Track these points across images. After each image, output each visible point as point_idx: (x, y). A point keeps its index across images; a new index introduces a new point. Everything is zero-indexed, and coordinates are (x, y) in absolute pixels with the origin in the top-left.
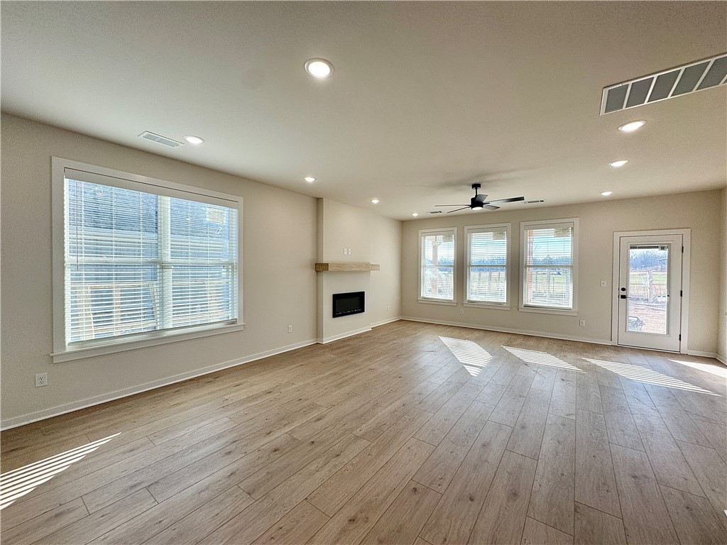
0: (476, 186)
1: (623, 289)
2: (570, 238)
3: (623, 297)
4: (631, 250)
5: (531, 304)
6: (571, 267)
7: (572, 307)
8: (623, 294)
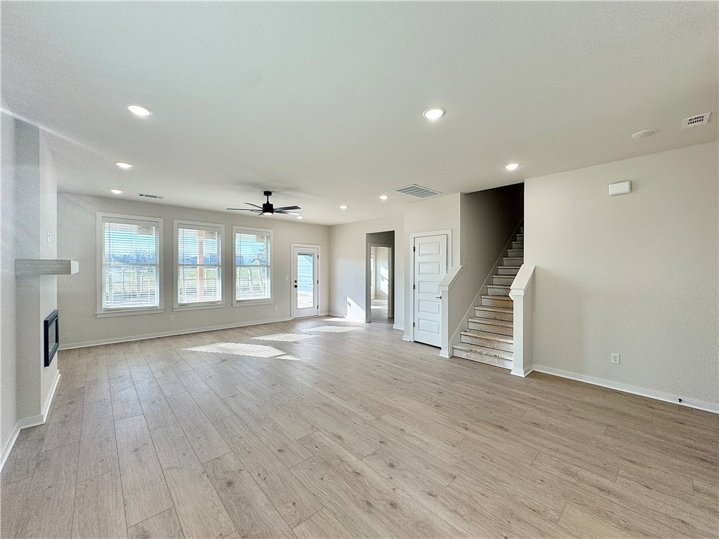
0: (268, 193)
1: (296, 281)
3: (296, 286)
4: (299, 256)
6: (268, 266)
7: (269, 297)
8: (295, 284)
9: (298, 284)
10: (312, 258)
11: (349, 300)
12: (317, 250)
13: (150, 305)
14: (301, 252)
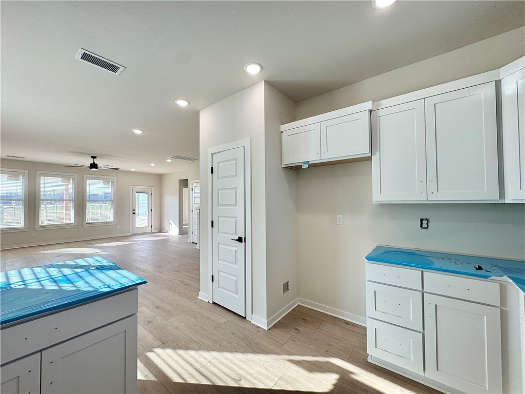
0: (94, 157)
1: (134, 210)
2: (110, 186)
3: (134, 213)
4: (136, 194)
5: (91, 222)
6: (112, 201)
7: (113, 220)
8: (134, 212)
9: (136, 212)
10: (147, 195)
11: (171, 221)
12: (150, 189)
13: (17, 226)
14: (138, 191)
